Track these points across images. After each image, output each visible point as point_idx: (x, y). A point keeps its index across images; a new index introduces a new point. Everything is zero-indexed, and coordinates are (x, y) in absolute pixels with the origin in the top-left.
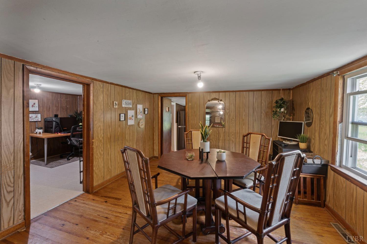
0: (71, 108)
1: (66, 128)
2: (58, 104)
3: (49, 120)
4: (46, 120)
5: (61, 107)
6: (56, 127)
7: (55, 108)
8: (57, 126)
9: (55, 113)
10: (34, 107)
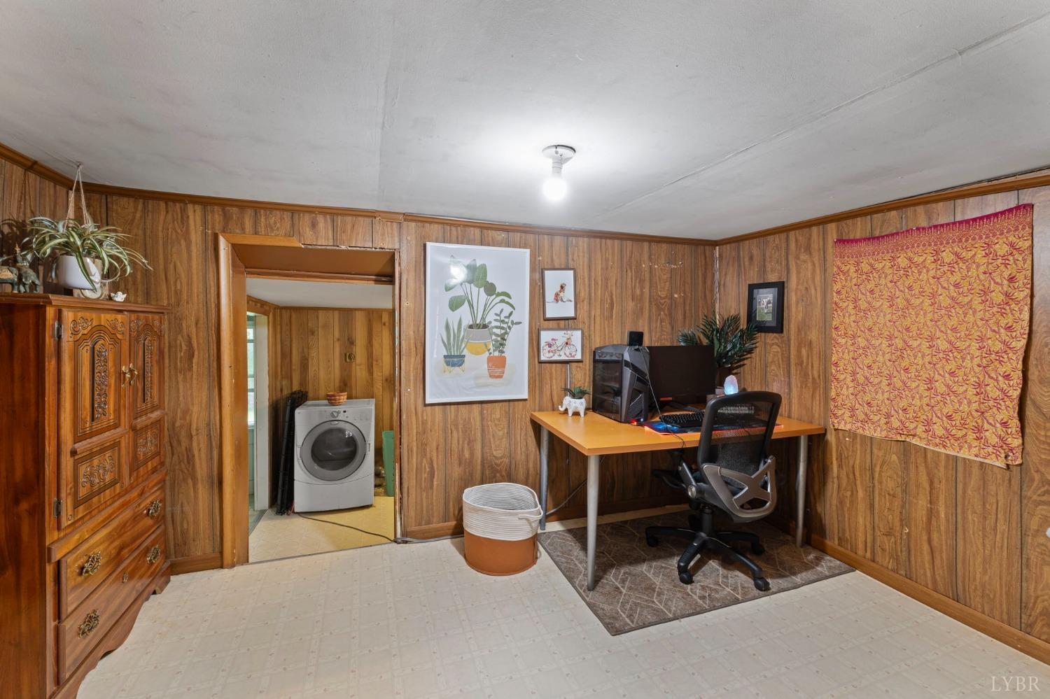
0: (688, 302)
1: (670, 399)
2: (642, 288)
3: (608, 358)
4: (597, 358)
5: (650, 301)
6: (634, 394)
7: (630, 305)
8: (638, 385)
9: (629, 328)
10: (562, 301)
